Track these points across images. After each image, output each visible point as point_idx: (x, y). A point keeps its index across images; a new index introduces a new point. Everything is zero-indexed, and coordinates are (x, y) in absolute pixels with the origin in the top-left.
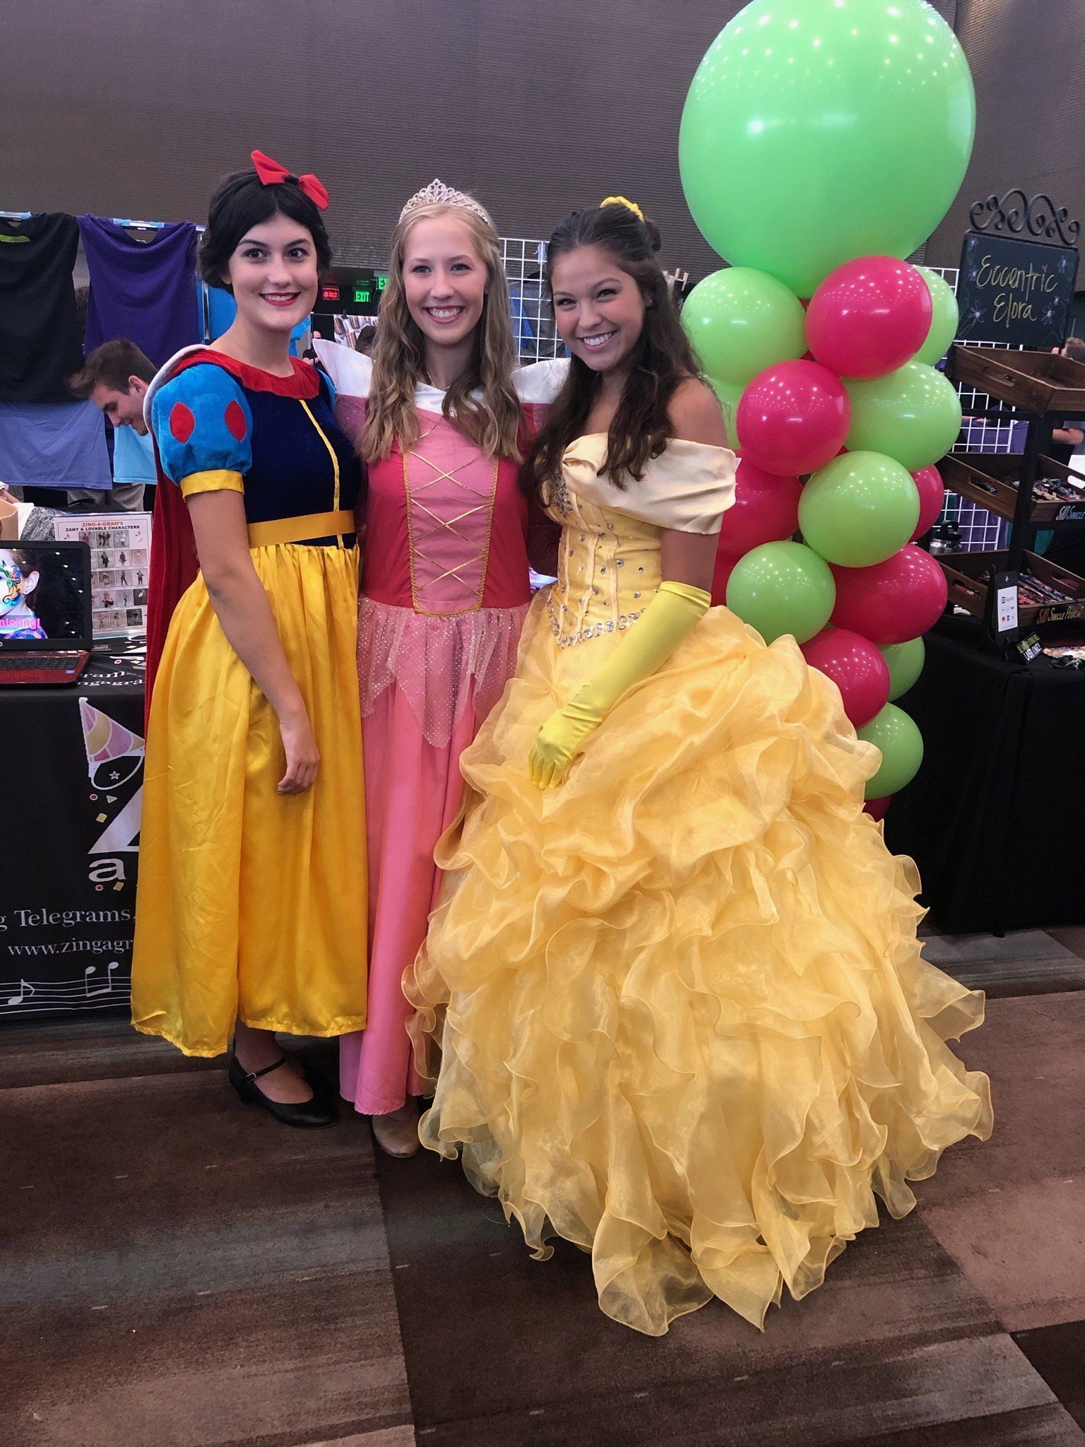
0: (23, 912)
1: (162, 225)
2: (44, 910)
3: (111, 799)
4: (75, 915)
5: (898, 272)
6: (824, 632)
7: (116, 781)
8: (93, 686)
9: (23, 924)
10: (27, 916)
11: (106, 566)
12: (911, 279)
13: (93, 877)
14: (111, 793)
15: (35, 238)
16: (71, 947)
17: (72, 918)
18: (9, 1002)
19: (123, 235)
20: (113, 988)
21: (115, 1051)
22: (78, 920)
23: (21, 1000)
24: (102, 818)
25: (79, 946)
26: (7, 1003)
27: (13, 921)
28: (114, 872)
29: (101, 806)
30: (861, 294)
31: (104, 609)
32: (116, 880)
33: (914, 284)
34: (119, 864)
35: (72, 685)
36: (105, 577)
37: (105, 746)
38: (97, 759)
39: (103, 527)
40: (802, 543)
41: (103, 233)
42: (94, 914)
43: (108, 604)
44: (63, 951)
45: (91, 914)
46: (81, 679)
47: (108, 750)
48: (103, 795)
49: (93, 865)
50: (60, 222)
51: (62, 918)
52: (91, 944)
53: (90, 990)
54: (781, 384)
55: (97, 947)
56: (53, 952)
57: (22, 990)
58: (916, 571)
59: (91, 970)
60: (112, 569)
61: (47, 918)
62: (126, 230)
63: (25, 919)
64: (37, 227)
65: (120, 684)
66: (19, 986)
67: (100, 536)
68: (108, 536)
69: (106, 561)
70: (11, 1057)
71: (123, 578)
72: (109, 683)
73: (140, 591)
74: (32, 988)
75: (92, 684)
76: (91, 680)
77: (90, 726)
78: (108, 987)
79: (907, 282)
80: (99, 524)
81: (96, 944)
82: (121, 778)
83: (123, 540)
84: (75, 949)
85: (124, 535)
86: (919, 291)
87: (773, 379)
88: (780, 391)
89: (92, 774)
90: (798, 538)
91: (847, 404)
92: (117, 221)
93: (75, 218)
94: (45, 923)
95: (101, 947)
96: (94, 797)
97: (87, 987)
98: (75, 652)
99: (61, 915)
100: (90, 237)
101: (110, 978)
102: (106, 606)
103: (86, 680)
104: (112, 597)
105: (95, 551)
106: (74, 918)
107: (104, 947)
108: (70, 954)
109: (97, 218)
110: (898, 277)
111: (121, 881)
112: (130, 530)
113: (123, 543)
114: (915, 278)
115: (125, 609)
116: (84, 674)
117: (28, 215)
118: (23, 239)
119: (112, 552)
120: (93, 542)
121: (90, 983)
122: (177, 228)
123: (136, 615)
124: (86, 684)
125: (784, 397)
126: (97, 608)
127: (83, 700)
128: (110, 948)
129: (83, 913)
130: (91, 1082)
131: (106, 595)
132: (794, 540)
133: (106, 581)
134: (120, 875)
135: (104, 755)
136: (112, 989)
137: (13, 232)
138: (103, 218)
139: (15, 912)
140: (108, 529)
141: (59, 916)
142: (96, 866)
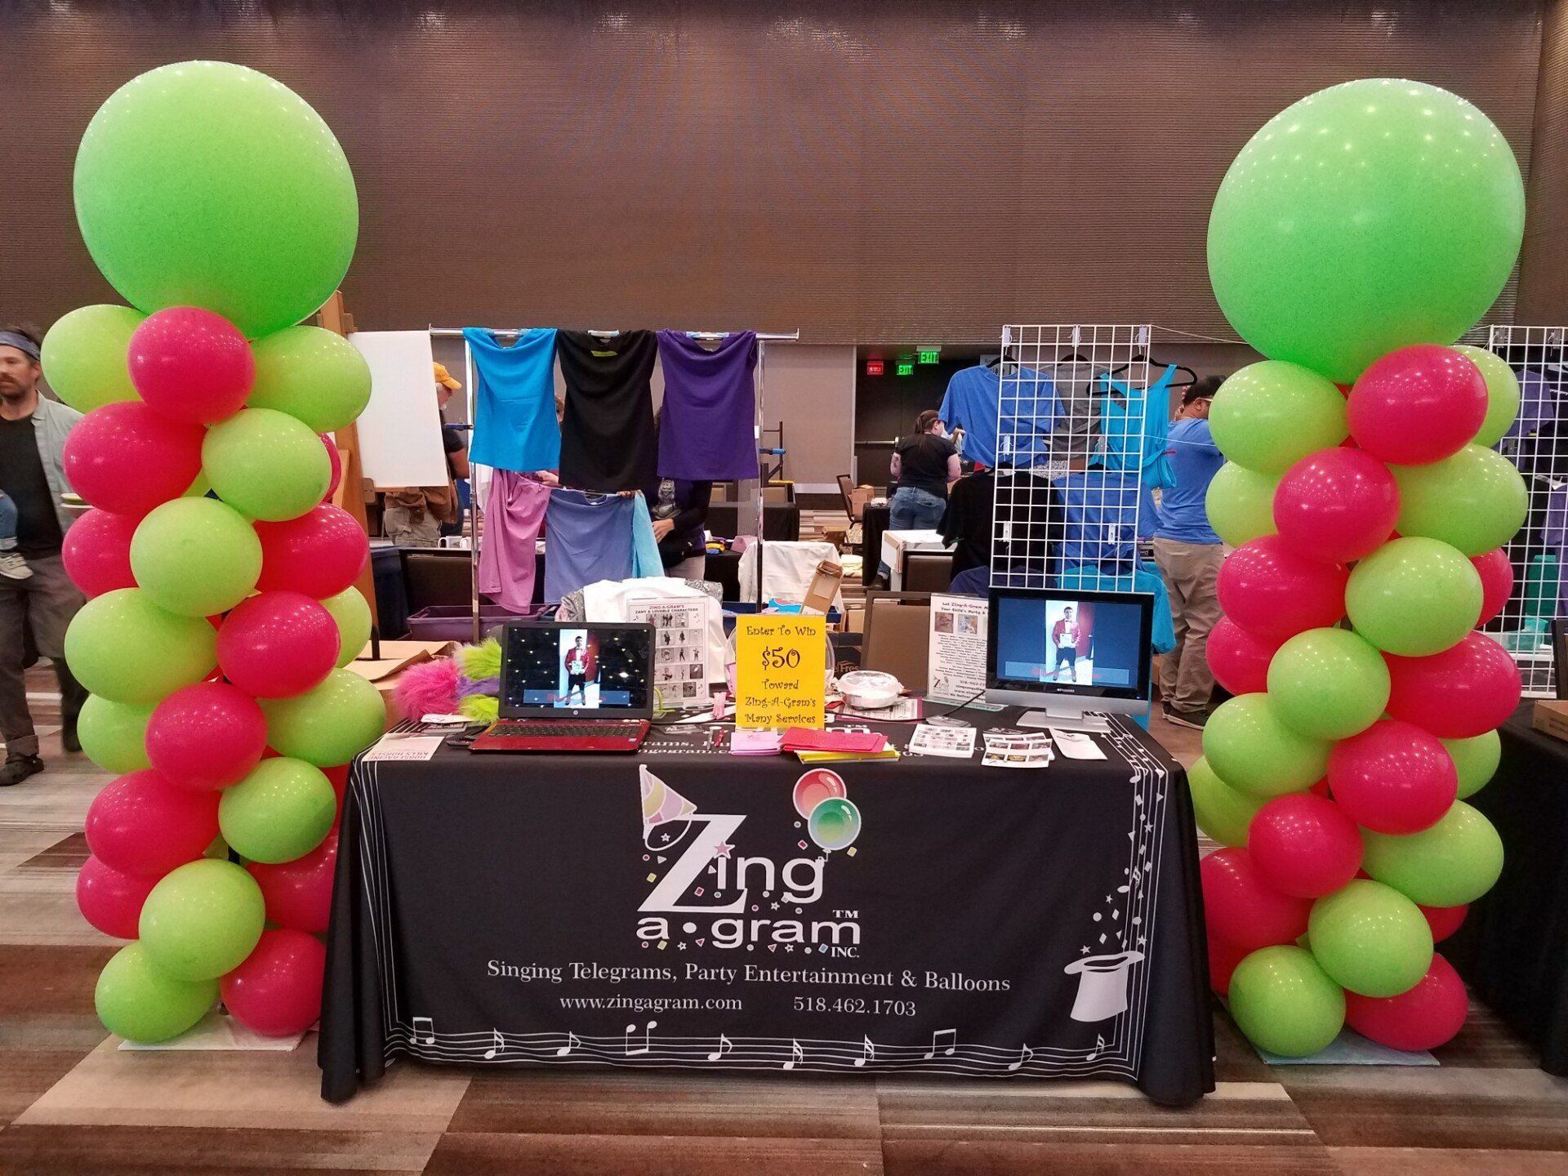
0: (576, 965)
1: (726, 335)
2: (595, 964)
3: (661, 860)
4: (621, 971)
5: (1448, 361)
6: (1378, 726)
7: (666, 843)
8: (652, 754)
9: (576, 977)
10: (580, 968)
11: (668, 644)
12: (1462, 367)
13: (640, 933)
14: (661, 853)
15: (622, 351)
16: (615, 1003)
17: (617, 975)
18: (558, 1052)
19: (694, 346)
20: (651, 1048)
21: (649, 1108)
22: (624, 977)
23: (569, 1050)
24: (652, 878)
25: (623, 1003)
26: (556, 1054)
27: (567, 973)
28: (659, 931)
29: (653, 866)
30: (1405, 384)
31: (665, 682)
32: (661, 939)
33: (1465, 372)
34: (664, 923)
35: (633, 753)
36: (667, 653)
37: (659, 810)
38: (652, 821)
39: (667, 609)
40: (1351, 630)
41: (677, 344)
42: (638, 970)
43: (668, 677)
44: (609, 1006)
45: (636, 971)
46: (641, 747)
47: (661, 814)
48: (654, 855)
49: (642, 922)
50: (643, 335)
51: (610, 974)
52: (633, 1002)
53: (630, 1049)
54: (1322, 473)
55: (638, 1006)
56: (599, 1006)
57: (570, 1041)
58: (1483, 661)
59: (631, 1028)
60: (672, 647)
61: (598, 973)
62: (696, 341)
63: (578, 972)
64: (624, 343)
65: (675, 752)
66: (568, 1038)
67: (664, 618)
68: (671, 618)
69: (668, 640)
70: (558, 1103)
71: (681, 654)
72: (665, 751)
73: (696, 666)
74: (579, 1041)
75: (651, 751)
76: (649, 747)
77: (648, 791)
78: (645, 1047)
79: (1457, 370)
80: (664, 607)
81: (638, 1002)
82: (671, 840)
83: (683, 621)
84: (619, 1006)
85: (684, 617)
86: (1472, 378)
87: (1313, 467)
88: (1322, 480)
89: (646, 836)
90: (1347, 625)
91: (1395, 491)
92: (690, 334)
93: (655, 335)
94: (595, 977)
95: (642, 1005)
96: (646, 858)
97: (626, 1045)
98: (637, 721)
99: (609, 971)
100: (669, 350)
101: (648, 1038)
102: (666, 679)
103: (645, 747)
104: (671, 672)
105: (660, 631)
106: (620, 975)
107: (645, 1006)
108: (614, 1011)
109: (673, 332)
110: (1448, 366)
111: (665, 940)
112: (690, 612)
113: (683, 624)
114: (1466, 366)
115: (682, 682)
116: (644, 741)
117: (616, 333)
118: (611, 353)
119: (674, 631)
120: (658, 623)
121: (630, 1042)
122: (739, 337)
123: (691, 688)
124: (646, 751)
125: (1325, 485)
126: (659, 679)
127: (643, 768)
128: (650, 1006)
129: (629, 969)
130: (625, 1136)
131: (666, 669)
132: (1342, 627)
133: (667, 657)
134: (664, 934)
135: (658, 818)
136: (650, 1050)
137: (604, 348)
138: (678, 332)
139: (570, 964)
140: (670, 612)
141: (607, 971)
142: (644, 923)
